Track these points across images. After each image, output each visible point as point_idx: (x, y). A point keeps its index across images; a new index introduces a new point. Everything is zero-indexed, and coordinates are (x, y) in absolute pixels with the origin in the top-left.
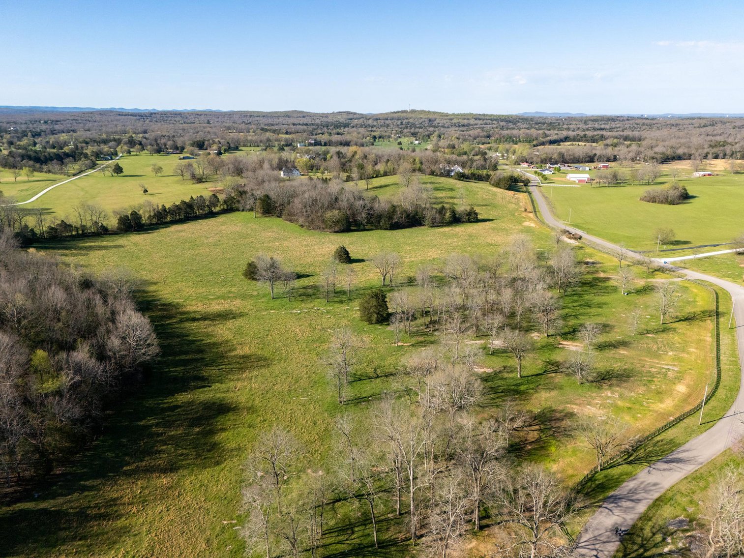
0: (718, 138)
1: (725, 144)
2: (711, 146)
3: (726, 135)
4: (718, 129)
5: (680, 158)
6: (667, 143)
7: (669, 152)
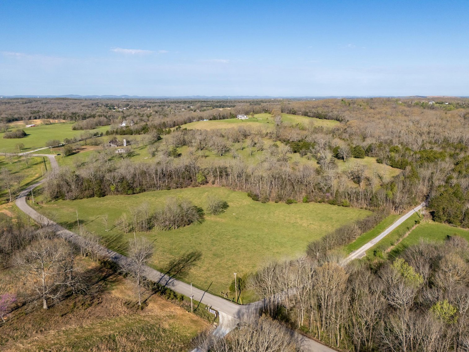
0: (35, 109)
1: (39, 112)
2: (31, 113)
3: (39, 108)
4: (34, 104)
5: (16, 120)
6: (7, 113)
7: (10, 117)
